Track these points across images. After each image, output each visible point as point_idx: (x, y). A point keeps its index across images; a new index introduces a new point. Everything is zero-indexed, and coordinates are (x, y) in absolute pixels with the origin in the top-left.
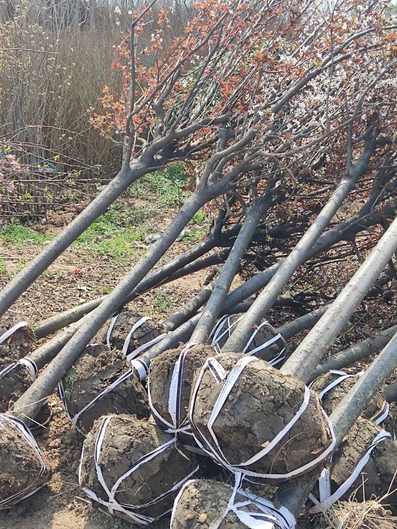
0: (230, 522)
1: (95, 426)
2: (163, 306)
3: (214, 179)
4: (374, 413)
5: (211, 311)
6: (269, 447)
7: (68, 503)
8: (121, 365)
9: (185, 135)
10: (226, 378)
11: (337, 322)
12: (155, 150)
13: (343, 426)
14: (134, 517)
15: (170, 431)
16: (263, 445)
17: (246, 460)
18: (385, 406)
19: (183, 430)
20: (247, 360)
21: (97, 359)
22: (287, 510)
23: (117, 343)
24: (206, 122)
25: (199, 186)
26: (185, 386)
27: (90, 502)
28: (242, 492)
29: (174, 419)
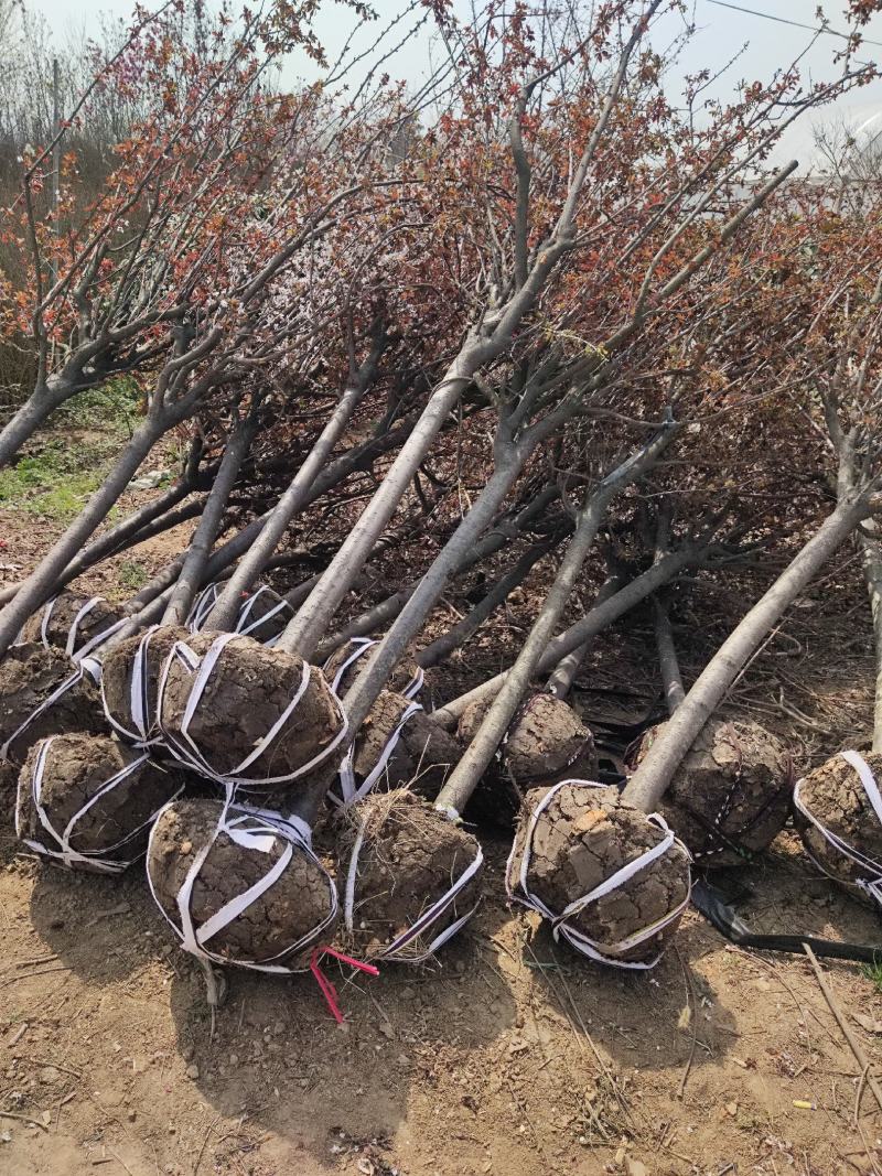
0: (223, 846)
1: (30, 754)
2: (132, 581)
3: (174, 397)
4: (406, 683)
5: (187, 580)
6: (263, 744)
7: (8, 863)
8: (63, 668)
9: (127, 335)
10: (200, 666)
11: (344, 577)
12: (83, 359)
13: (362, 705)
14: (100, 865)
15: (138, 745)
16: (255, 744)
17: (237, 766)
18: (420, 674)
19: (156, 741)
20: (225, 639)
21: (27, 664)
22: (298, 818)
23: (57, 638)
24: (152, 318)
25: (154, 408)
26: (151, 684)
27: (36, 857)
28: (239, 807)
29: (142, 729)
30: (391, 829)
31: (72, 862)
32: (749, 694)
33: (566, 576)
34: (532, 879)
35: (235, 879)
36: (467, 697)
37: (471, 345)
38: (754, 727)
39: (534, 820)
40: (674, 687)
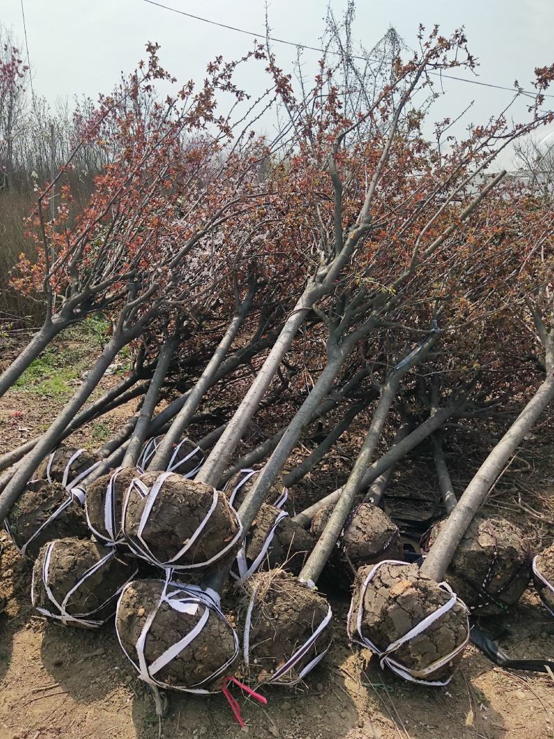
0: (164, 611)
1: (41, 552)
2: (101, 435)
3: (129, 325)
4: (277, 498)
5: (138, 436)
6: (189, 543)
7: (26, 623)
8: (61, 495)
9: (100, 289)
10: (149, 494)
11: (237, 433)
12: (74, 305)
13: (250, 514)
14: (88, 625)
15: (109, 544)
16: (184, 543)
17: (173, 557)
18: (285, 491)
19: (120, 542)
20: (164, 476)
21: (39, 494)
22: (212, 590)
23: (57, 476)
24: (116, 279)
25: (116, 333)
26: (117, 505)
27: (45, 619)
28: (173, 584)
29: (111, 535)
30: (272, 596)
31: (67, 621)
32: (497, 498)
33: (376, 427)
34: (365, 627)
35: (173, 632)
36: (317, 505)
37: (310, 288)
38: (504, 522)
39: (364, 588)
40: (449, 495)
